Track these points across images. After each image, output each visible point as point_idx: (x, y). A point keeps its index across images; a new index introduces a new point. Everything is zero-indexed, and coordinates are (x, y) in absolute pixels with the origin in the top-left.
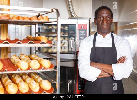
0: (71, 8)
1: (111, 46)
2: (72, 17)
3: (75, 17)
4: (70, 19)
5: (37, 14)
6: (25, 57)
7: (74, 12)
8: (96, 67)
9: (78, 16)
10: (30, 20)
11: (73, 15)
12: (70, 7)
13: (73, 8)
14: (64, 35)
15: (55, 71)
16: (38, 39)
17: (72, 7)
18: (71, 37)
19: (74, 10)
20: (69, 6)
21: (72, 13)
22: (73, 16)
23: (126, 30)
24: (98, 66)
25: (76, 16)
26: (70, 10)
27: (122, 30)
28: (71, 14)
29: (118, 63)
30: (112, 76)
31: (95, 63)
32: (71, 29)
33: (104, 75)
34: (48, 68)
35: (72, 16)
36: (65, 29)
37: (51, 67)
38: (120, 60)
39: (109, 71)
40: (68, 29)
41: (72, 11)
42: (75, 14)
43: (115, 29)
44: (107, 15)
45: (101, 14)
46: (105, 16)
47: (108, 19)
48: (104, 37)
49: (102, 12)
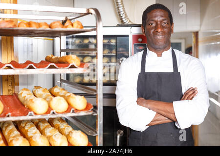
0: (120, 8)
2: (122, 24)
3: (127, 23)
4: (119, 26)
5: (63, 18)
6: (44, 91)
7: (126, 15)
9: (133, 22)
10: (50, 27)
11: (123, 19)
12: (118, 7)
13: (123, 9)
14: (109, 53)
15: (94, 115)
16: (64, 60)
17: (123, 6)
18: (121, 57)
19: (125, 12)
20: (118, 5)
21: (123, 17)
22: (125, 21)
23: (213, 43)
24: (149, 105)
25: (130, 21)
26: (119, 12)
27: (207, 44)
28: (121, 19)
31: (145, 101)
32: (121, 43)
33: (161, 120)
34: (82, 110)
35: (122, 22)
36: (112, 44)
37: (87, 108)
38: (186, 94)
39: (169, 114)
40: (116, 43)
41: (122, 13)
42: (128, 19)
43: (195, 42)
44: (163, 18)
45: (152, 17)
46: (159, 20)
47: (164, 25)
48: (160, 55)
49: (154, 14)
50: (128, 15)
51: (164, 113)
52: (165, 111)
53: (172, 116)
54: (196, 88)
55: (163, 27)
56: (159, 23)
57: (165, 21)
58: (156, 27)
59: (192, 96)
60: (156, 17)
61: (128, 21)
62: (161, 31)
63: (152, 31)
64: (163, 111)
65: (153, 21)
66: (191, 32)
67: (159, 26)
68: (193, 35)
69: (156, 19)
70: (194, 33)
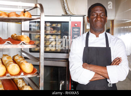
0: (65, 5)
1: (105, 46)
2: (66, 15)
4: (63, 16)
7: (68, 9)
8: (89, 69)
9: (73, 14)
11: (67, 12)
12: (64, 4)
13: (67, 5)
14: (56, 32)
17: (67, 3)
18: (64, 35)
19: (68, 7)
20: (64, 3)
21: (67, 10)
22: (68, 13)
25: (71, 13)
26: (64, 7)
28: (66, 11)
29: (113, 65)
30: (107, 79)
31: (88, 65)
33: (98, 77)
35: (66, 13)
36: (58, 27)
39: (104, 74)
40: (61, 26)
41: (66, 7)
42: (70, 11)
43: (112, 27)
44: (101, 12)
45: (95, 11)
46: (99, 13)
47: (102, 16)
48: (97, 36)
49: (96, 9)
50: (70, 9)
51: (100, 73)
52: (101, 72)
53: (106, 75)
54: (121, 58)
55: (101, 18)
56: (99, 14)
57: (103, 14)
58: (97, 17)
59: (118, 63)
60: (97, 11)
61: (70, 13)
62: (100, 20)
63: (95, 19)
64: (100, 72)
65: (95, 13)
66: (109, 20)
67: (99, 16)
68: (111, 22)
69: (97, 12)
70: (111, 20)
